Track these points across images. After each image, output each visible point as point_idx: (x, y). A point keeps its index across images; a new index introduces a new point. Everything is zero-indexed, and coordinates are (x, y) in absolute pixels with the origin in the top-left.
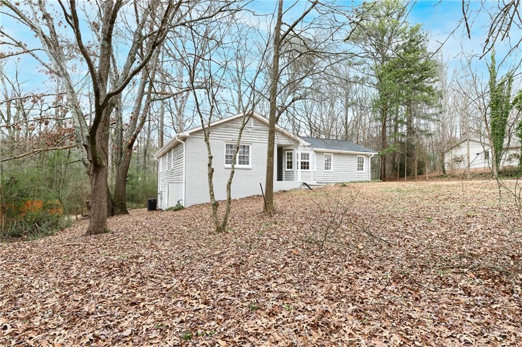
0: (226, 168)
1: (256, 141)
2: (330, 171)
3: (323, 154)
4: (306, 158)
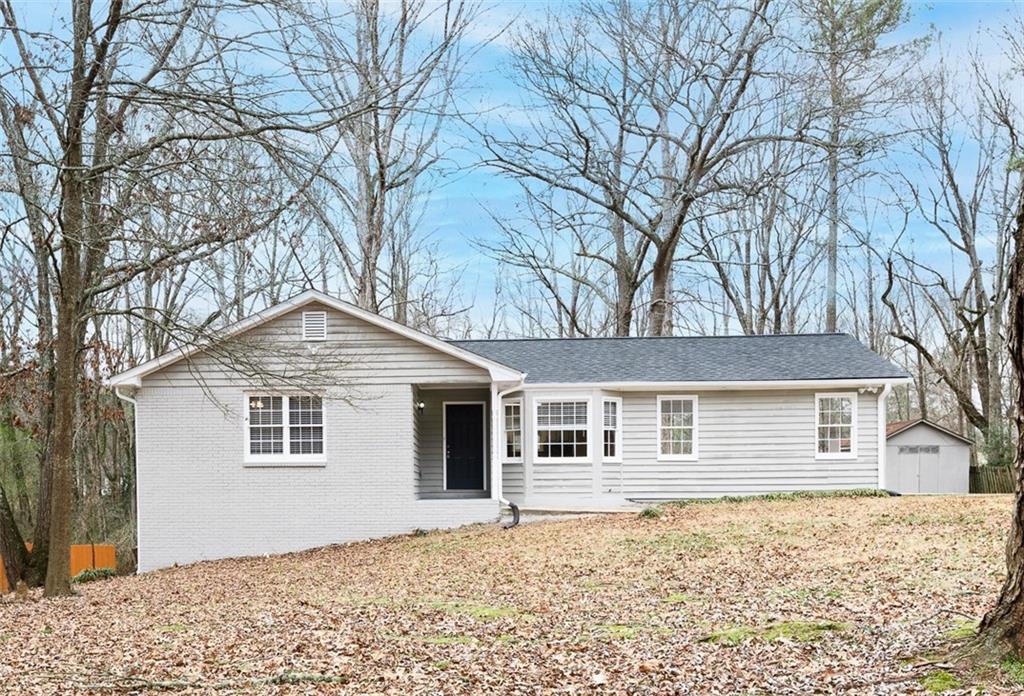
0: (247, 467)
1: (339, 382)
2: (682, 457)
3: (656, 398)
4: (572, 418)
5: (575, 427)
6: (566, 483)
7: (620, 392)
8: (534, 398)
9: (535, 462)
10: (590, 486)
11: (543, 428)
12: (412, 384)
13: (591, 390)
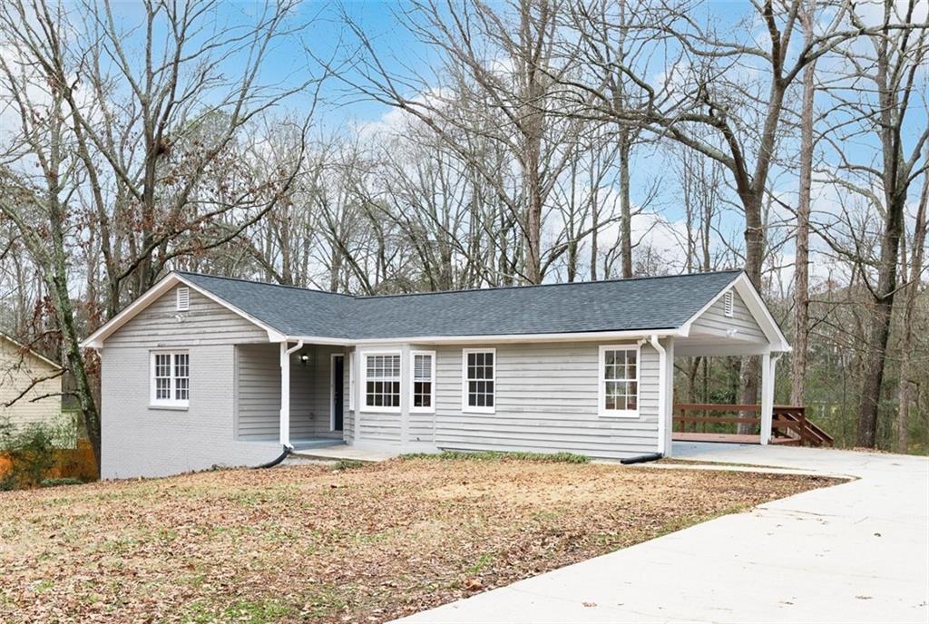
0: (150, 409)
1: (195, 343)
2: (485, 409)
3: (462, 351)
4: (391, 370)
5: (392, 379)
6: (384, 430)
7: (434, 346)
8: (362, 352)
9: (362, 410)
10: (399, 434)
11: (371, 379)
12: (235, 345)
13: (401, 345)
